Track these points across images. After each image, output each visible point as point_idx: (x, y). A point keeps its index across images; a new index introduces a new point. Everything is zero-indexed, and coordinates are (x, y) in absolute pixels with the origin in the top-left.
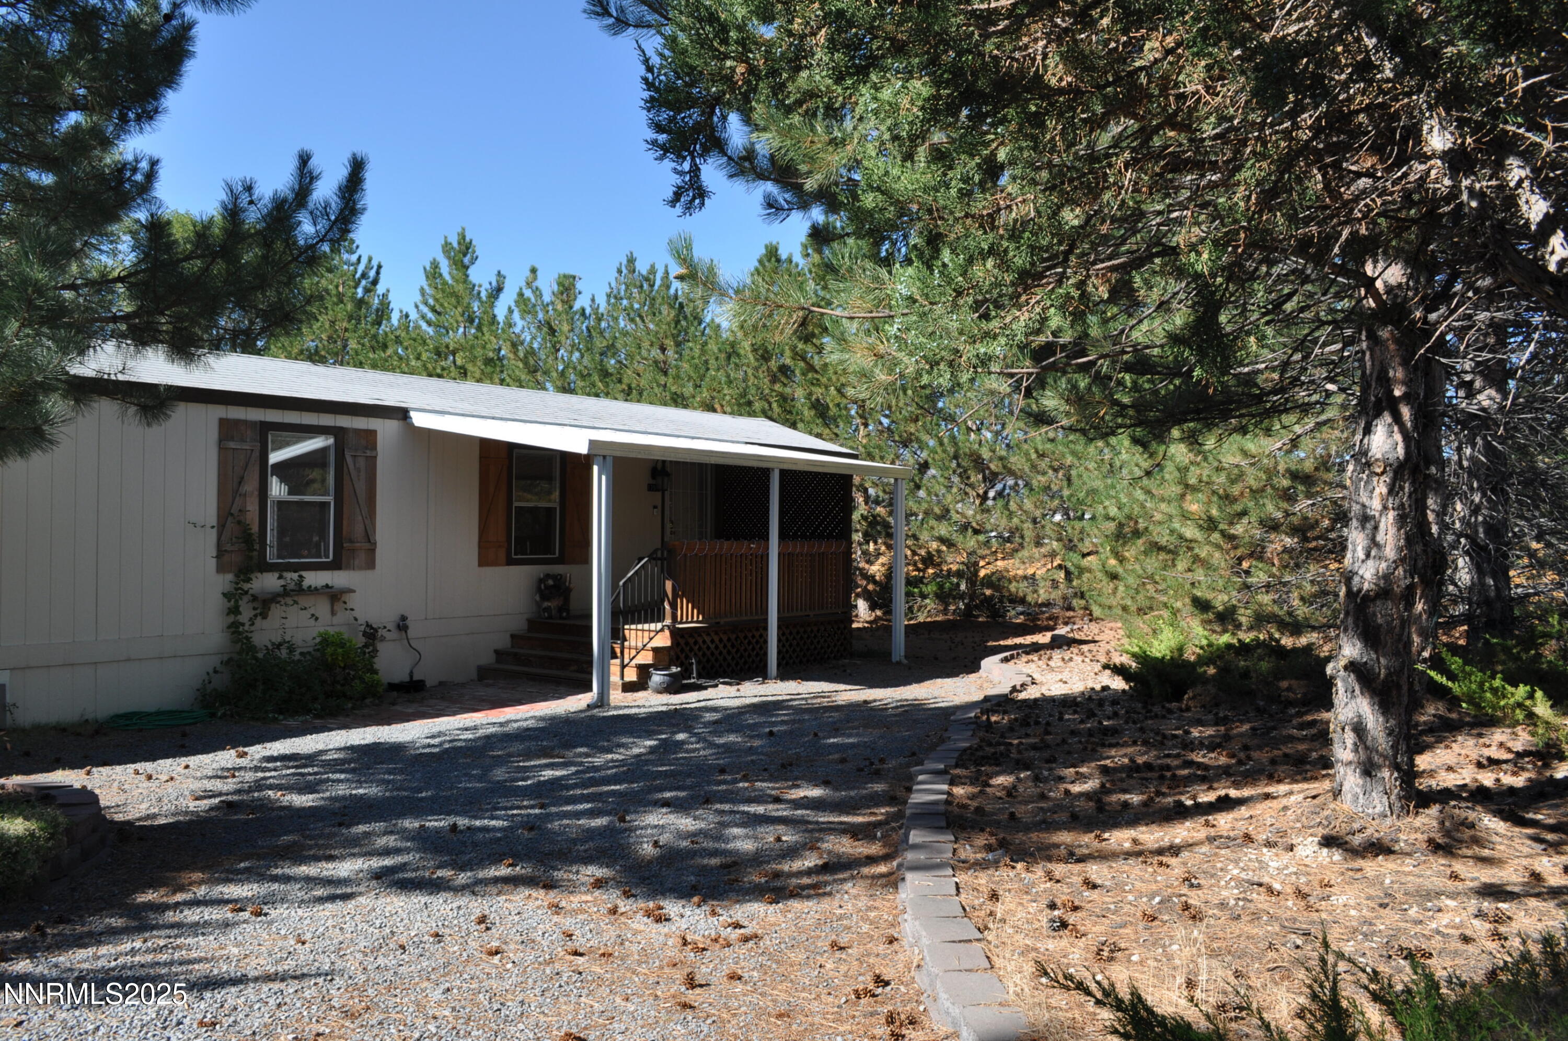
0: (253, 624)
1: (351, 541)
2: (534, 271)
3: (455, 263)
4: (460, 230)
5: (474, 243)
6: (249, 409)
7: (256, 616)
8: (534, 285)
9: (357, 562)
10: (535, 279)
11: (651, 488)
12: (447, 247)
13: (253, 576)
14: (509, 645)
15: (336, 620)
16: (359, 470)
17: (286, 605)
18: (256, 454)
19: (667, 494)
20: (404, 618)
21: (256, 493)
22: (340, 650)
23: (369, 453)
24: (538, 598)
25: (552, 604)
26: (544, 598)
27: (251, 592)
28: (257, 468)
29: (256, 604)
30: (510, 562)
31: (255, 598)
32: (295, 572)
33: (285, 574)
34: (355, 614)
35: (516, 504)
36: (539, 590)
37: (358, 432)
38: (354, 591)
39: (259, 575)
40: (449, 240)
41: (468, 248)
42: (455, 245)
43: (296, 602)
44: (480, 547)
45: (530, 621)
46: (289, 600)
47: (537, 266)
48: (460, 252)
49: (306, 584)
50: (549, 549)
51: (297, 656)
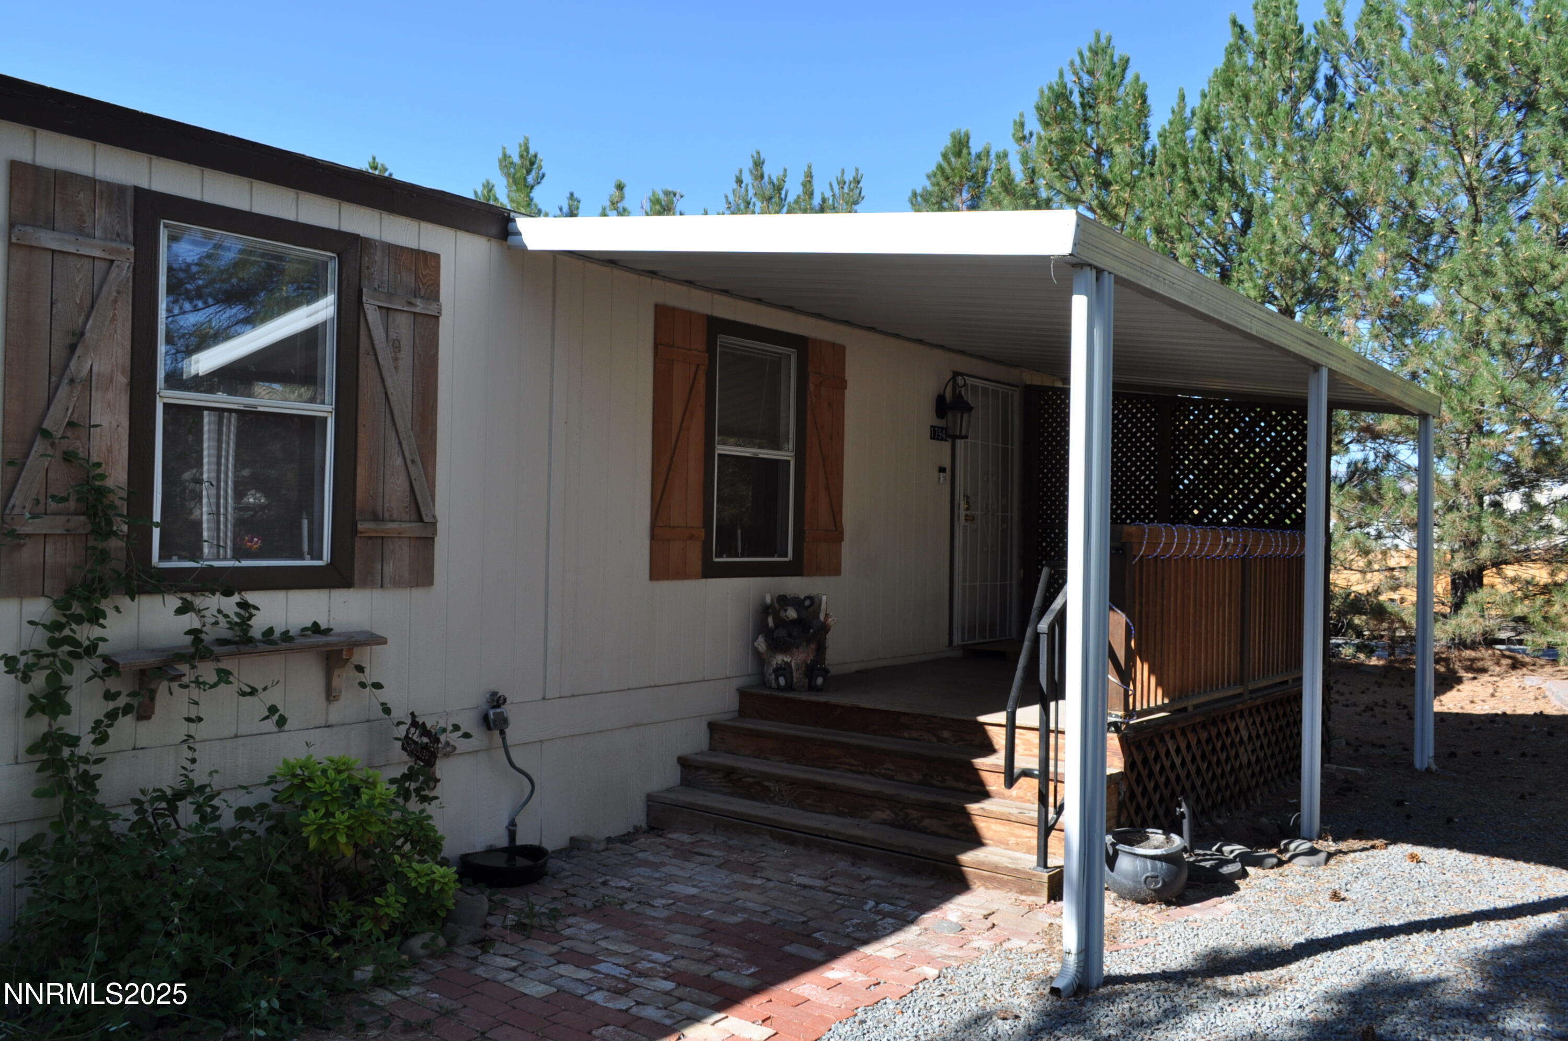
0: (101, 739)
1: (376, 517)
2: (620, 187)
3: (515, 182)
4: (522, 141)
5: (540, 156)
6: (103, 149)
7: (112, 716)
8: (620, 205)
9: (389, 569)
10: (622, 198)
11: (936, 434)
12: (505, 163)
13: (105, 605)
14: (705, 744)
15: (337, 712)
16: (396, 346)
17: (198, 683)
18: (123, 271)
19: (960, 443)
20: (497, 701)
21: (122, 380)
22: (341, 817)
23: (420, 307)
24: (761, 644)
25: (796, 659)
26: (776, 645)
27: (102, 648)
28: (125, 312)
29: (112, 684)
30: (711, 571)
31: (111, 667)
32: (228, 593)
33: (199, 601)
34: (384, 695)
35: (721, 449)
36: (761, 628)
37: (394, 251)
38: (382, 641)
39: (124, 602)
40: (508, 152)
41: (532, 163)
42: (516, 159)
43: (224, 676)
44: (653, 537)
45: (743, 694)
46: (207, 671)
47: (624, 181)
48: (522, 166)
49: (259, 624)
50: (772, 545)
51: (228, 820)
